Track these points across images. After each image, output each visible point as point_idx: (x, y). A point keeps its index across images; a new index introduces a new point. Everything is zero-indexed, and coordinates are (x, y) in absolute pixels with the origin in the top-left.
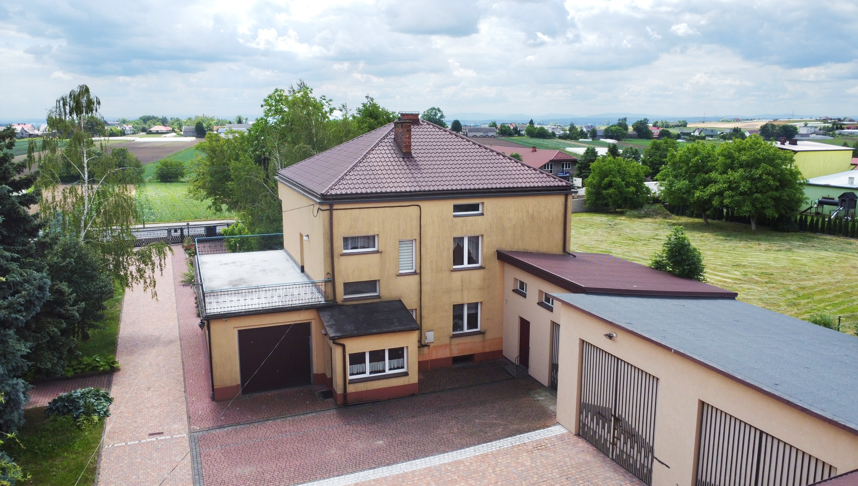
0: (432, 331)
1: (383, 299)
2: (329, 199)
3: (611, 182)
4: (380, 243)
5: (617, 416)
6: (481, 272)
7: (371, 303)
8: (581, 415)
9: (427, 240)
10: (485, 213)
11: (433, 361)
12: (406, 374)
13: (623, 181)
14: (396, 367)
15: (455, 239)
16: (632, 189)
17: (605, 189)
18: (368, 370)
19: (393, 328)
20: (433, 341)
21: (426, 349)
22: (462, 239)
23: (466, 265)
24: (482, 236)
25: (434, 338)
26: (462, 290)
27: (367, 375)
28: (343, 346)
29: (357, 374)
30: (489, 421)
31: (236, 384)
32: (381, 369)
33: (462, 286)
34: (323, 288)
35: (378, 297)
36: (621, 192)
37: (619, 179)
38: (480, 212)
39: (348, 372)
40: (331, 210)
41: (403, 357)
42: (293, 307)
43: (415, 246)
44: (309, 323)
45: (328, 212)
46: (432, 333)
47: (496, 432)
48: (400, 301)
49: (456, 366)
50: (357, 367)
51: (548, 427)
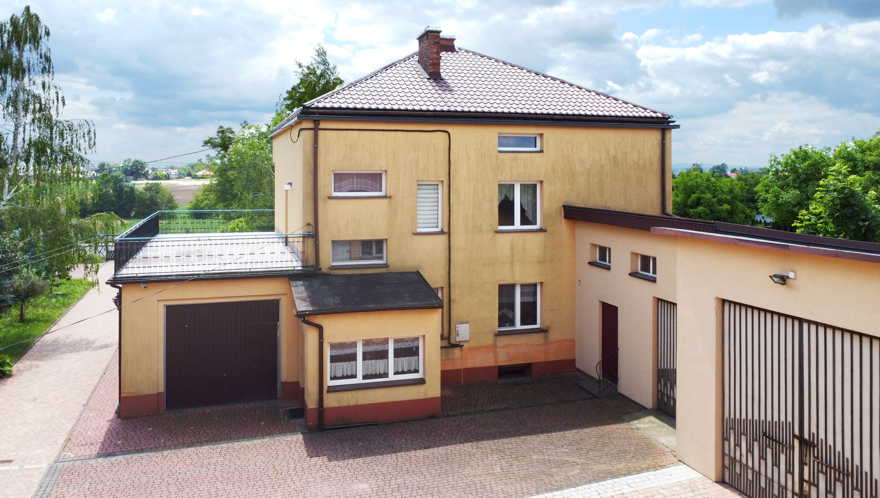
0: (467, 323)
1: (392, 269)
2: (314, 113)
3: (699, 199)
4: (388, 183)
5: (806, 436)
6: (541, 235)
7: (374, 274)
8: (726, 443)
9: (458, 184)
10: (544, 150)
11: (468, 371)
12: (422, 382)
13: (714, 197)
14: (405, 370)
15: (501, 186)
16: (726, 207)
17: (692, 207)
18: (360, 374)
19: (400, 304)
20: (468, 339)
21: (457, 351)
22: (511, 187)
23: (517, 225)
24: (542, 182)
25: (470, 334)
26: (512, 263)
27: (359, 380)
28: (320, 328)
29: (343, 377)
30: (556, 458)
31: (156, 392)
32: (382, 372)
33: (513, 256)
34: (299, 247)
35: (386, 266)
36: (712, 211)
37: (708, 196)
38: (538, 148)
39: (328, 374)
40: (316, 130)
41: (418, 355)
42: (252, 272)
43: (442, 191)
44: (278, 301)
45: (311, 132)
46: (467, 326)
47: (569, 474)
48: (418, 273)
49: (504, 381)
50: (342, 367)
51: (662, 467)
